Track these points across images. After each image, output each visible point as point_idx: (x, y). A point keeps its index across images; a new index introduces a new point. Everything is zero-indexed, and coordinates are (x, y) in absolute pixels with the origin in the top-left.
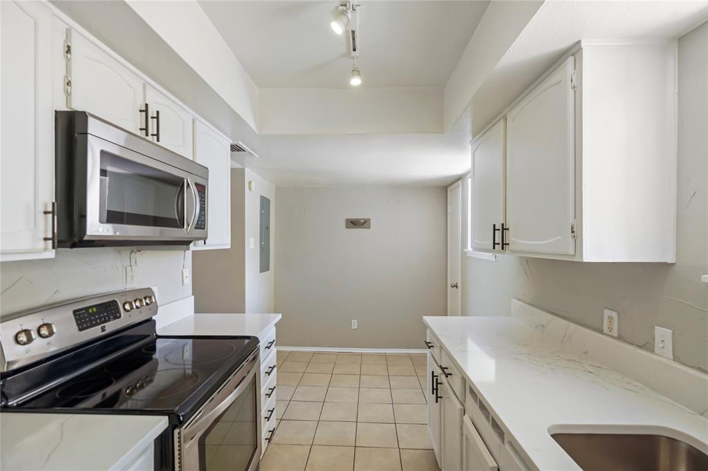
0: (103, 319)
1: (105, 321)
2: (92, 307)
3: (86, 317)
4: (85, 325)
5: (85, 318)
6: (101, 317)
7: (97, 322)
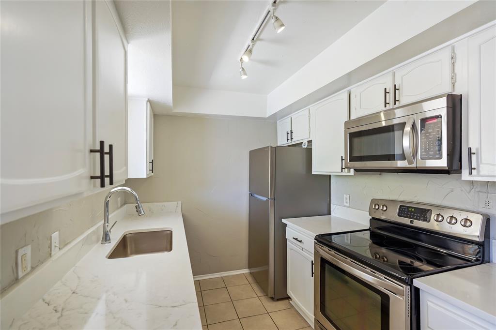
0: (415, 217)
1: (416, 219)
2: (412, 208)
3: (406, 211)
4: (403, 215)
5: (404, 211)
6: (415, 216)
7: (410, 216)
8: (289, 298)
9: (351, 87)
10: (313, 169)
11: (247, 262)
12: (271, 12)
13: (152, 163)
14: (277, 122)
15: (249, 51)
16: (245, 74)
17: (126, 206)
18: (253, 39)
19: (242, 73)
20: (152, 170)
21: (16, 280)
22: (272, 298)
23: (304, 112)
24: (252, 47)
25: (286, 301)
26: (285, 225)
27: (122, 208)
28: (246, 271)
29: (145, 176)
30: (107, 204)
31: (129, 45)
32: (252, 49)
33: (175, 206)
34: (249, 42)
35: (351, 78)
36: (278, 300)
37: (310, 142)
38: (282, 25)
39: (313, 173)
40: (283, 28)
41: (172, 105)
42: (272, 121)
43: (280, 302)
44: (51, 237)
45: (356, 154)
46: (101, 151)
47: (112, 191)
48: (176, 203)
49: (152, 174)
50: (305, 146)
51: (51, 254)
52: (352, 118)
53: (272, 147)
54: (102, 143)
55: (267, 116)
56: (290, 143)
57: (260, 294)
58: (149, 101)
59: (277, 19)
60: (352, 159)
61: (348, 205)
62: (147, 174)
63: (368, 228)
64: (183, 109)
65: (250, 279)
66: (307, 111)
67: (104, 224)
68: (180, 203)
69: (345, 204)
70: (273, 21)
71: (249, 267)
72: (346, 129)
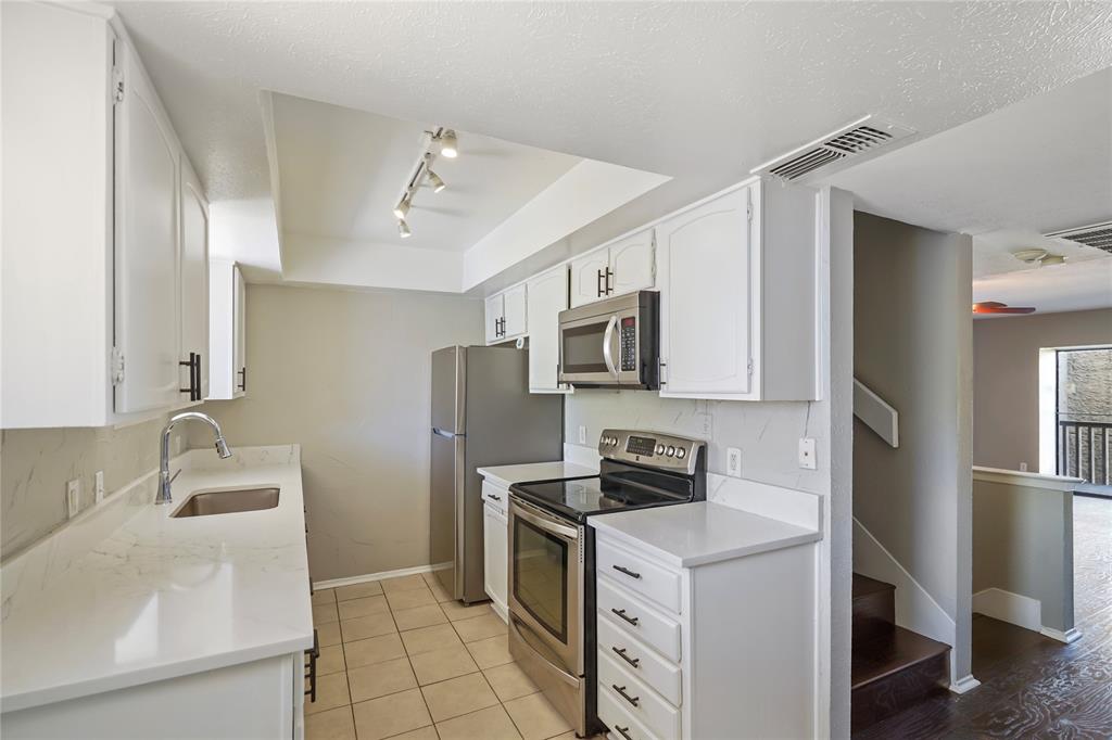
1: (642, 453)
2: (640, 438)
4: (631, 450)
6: (642, 449)
7: (637, 451)
8: (490, 601)
9: (573, 258)
10: (530, 386)
11: (428, 553)
12: (425, 166)
13: (244, 373)
14: (483, 302)
15: (406, 204)
16: (407, 231)
17: (190, 452)
18: (411, 185)
19: (402, 228)
20: (244, 386)
21: (67, 520)
22: (461, 602)
23: (519, 289)
24: (411, 196)
25: (485, 606)
26: (483, 478)
27: (183, 456)
28: (425, 569)
29: (230, 397)
30: (165, 439)
31: (210, 206)
32: (410, 200)
33: (289, 452)
34: (405, 188)
35: (570, 244)
36: (472, 604)
37: (527, 339)
38: (442, 184)
39: (531, 391)
40: (442, 188)
41: (280, 270)
42: (477, 297)
43: (474, 608)
44: (95, 476)
45: (572, 362)
46: (191, 364)
47: (174, 419)
48: (289, 447)
49: (243, 394)
50: (520, 347)
51: (95, 501)
52: (573, 306)
53: (460, 347)
54: (192, 355)
55: (463, 291)
56: (501, 339)
57: (442, 599)
58: (237, 265)
59: (432, 175)
60: (568, 369)
61: (584, 442)
62: (234, 394)
63: (598, 473)
64: (300, 277)
65: (430, 581)
66: (522, 289)
67: (161, 472)
68: (297, 447)
69: (581, 442)
70: (427, 177)
71: (431, 563)
72: (561, 323)
